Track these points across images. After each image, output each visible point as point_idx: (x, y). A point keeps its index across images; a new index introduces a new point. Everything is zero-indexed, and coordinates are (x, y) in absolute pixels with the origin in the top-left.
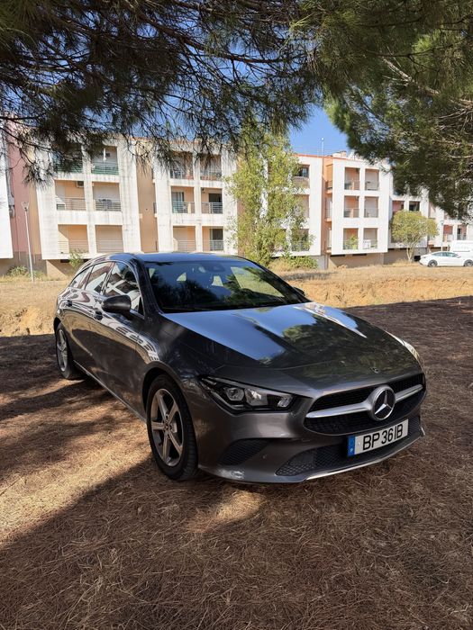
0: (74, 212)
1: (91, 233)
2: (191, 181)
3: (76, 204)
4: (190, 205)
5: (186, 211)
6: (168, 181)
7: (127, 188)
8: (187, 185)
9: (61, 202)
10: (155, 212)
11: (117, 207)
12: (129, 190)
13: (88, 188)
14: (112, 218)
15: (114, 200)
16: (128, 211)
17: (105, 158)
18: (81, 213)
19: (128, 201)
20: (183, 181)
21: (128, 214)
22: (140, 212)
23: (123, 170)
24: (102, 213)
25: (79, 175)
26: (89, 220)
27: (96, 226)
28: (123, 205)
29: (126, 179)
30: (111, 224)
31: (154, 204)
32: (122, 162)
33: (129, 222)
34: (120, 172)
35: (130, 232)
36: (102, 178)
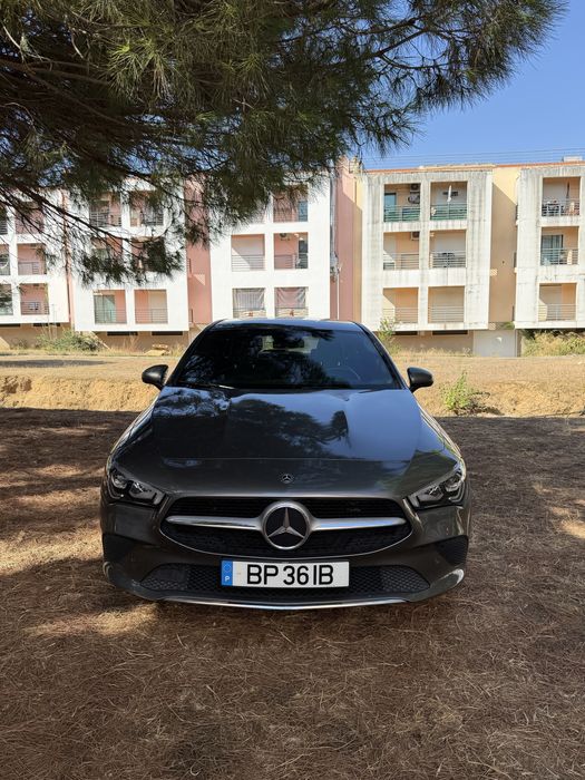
0: (404, 272)
1: (423, 298)
2: (574, 218)
3: (406, 262)
4: (570, 253)
5: (562, 262)
6: (538, 221)
7: (476, 236)
8: (569, 224)
9: (389, 259)
10: (515, 266)
11: (461, 262)
12: (479, 238)
13: (424, 240)
14: (452, 277)
15: (457, 253)
16: (475, 267)
17: (450, 199)
18: (412, 273)
19: (475, 252)
20: (561, 218)
21: (475, 272)
22: (492, 267)
23: (473, 212)
24: (439, 271)
25: (415, 224)
26: (422, 281)
27: (430, 288)
28: (468, 258)
29: (477, 223)
30: (449, 285)
31: (515, 254)
32: (473, 202)
33: (475, 281)
34: (469, 215)
35: (475, 295)
36: (443, 225)
